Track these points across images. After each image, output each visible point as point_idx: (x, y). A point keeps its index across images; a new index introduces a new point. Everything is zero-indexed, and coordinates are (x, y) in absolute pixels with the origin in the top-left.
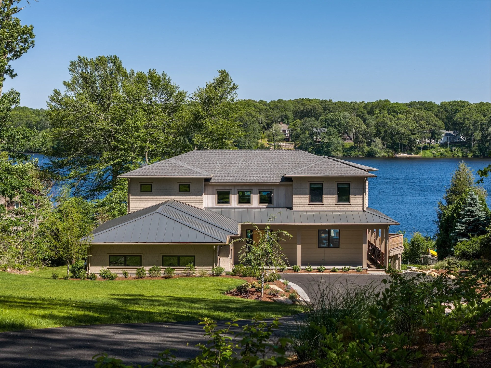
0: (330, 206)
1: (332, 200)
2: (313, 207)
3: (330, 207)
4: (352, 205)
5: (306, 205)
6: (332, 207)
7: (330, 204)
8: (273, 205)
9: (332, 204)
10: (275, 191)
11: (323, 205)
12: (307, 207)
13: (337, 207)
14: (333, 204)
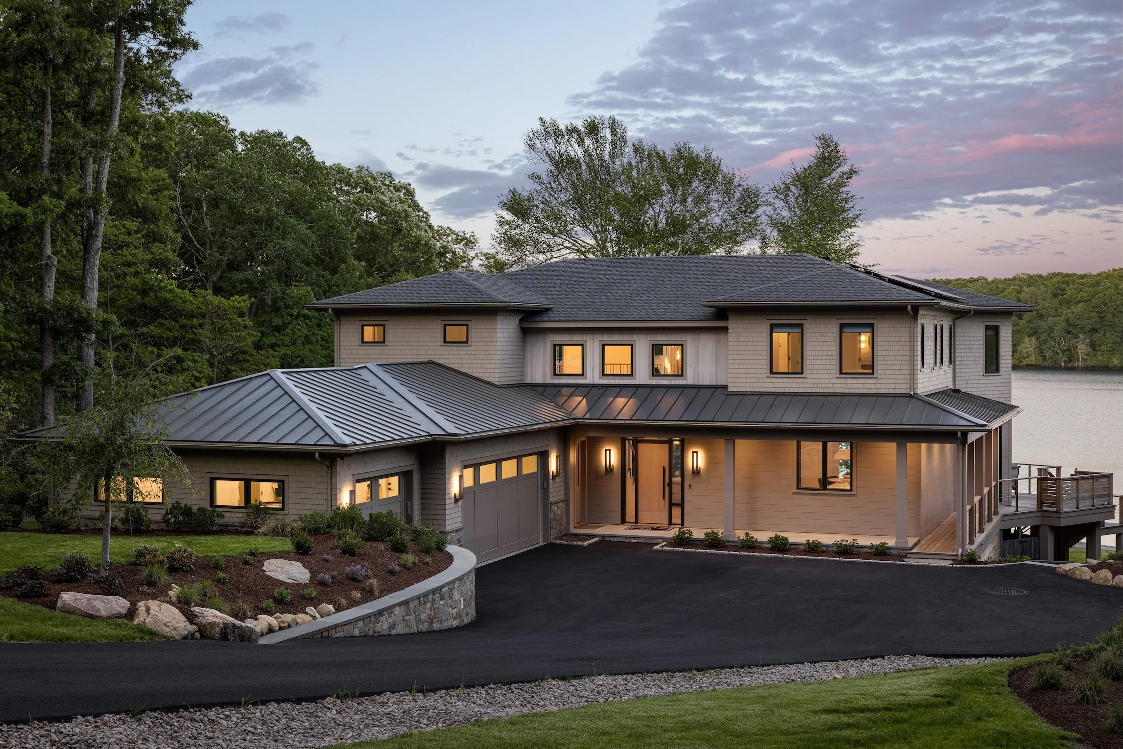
0: (822, 381)
1: (827, 367)
2: (780, 385)
3: (823, 386)
4: (881, 381)
5: (761, 380)
6: (827, 385)
7: (823, 376)
8: (686, 379)
9: (827, 376)
10: (688, 344)
11: (805, 381)
12: (764, 385)
13: (840, 386)
14: (831, 376)
